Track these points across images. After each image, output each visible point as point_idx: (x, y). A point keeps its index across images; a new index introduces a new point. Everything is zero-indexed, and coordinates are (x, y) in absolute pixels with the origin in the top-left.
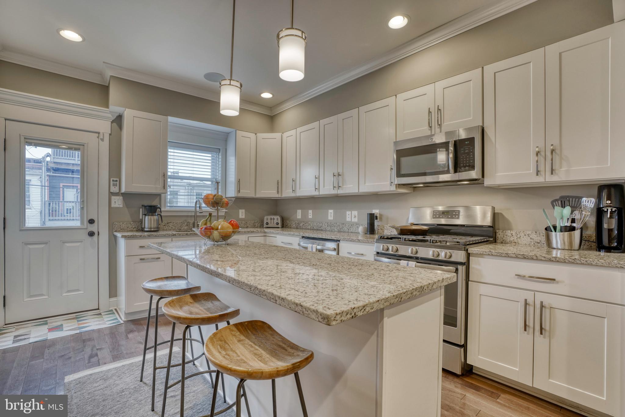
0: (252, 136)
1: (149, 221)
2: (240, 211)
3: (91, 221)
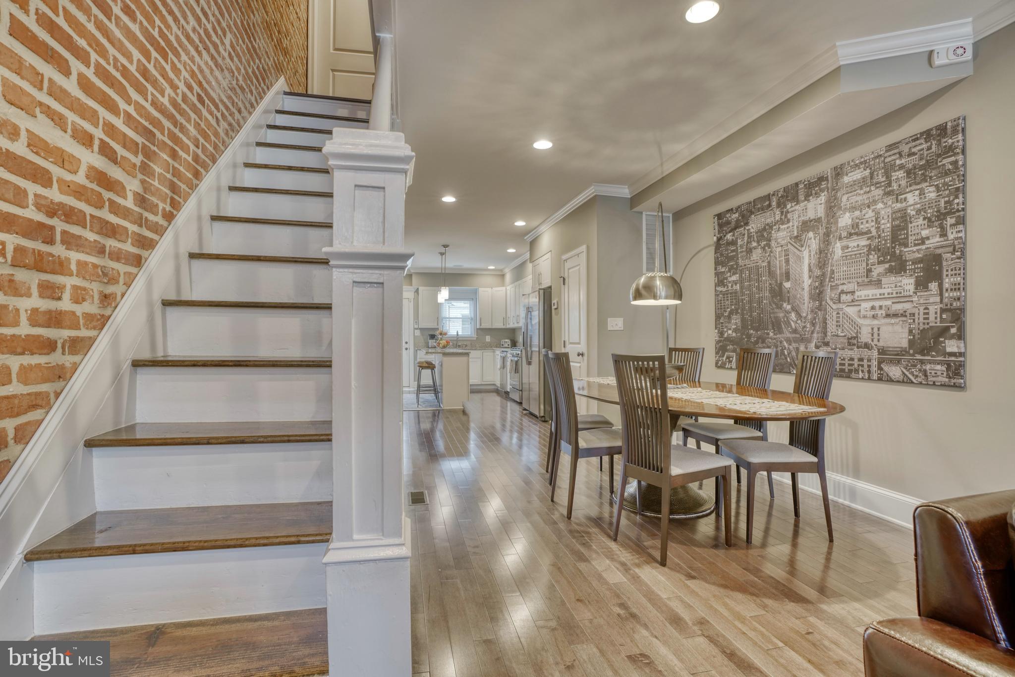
0: (489, 290)
1: (432, 342)
2: (487, 337)
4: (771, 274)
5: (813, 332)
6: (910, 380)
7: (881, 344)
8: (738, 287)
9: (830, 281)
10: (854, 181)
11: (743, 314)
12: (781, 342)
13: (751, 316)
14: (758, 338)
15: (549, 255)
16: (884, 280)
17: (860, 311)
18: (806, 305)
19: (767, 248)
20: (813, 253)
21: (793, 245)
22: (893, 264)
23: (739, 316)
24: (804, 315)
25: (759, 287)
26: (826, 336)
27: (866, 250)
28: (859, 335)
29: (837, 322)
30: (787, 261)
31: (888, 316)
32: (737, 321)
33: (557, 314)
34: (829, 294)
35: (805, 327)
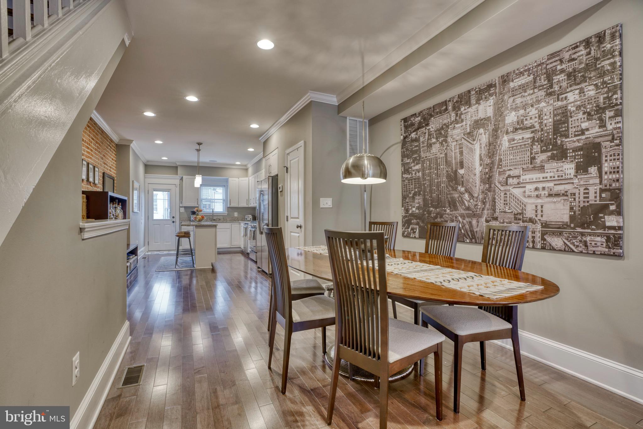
0: (237, 179)
1: (193, 217)
2: (235, 213)
3: (173, 217)
4: (448, 163)
5: (483, 209)
6: (571, 249)
7: (544, 219)
8: (420, 174)
9: (498, 168)
10: (519, 86)
11: (424, 195)
12: (456, 217)
13: (431, 197)
14: (437, 214)
15: (276, 151)
16: (547, 166)
17: (525, 192)
18: (477, 187)
19: (444, 143)
20: (483, 146)
21: (466, 140)
22: (555, 152)
23: (421, 197)
24: (476, 195)
25: (438, 174)
26: (495, 212)
27: (530, 141)
28: (524, 212)
29: (505, 201)
30: (461, 153)
31: (550, 195)
32: (420, 201)
33: (282, 195)
34: (497, 178)
35: (476, 205)
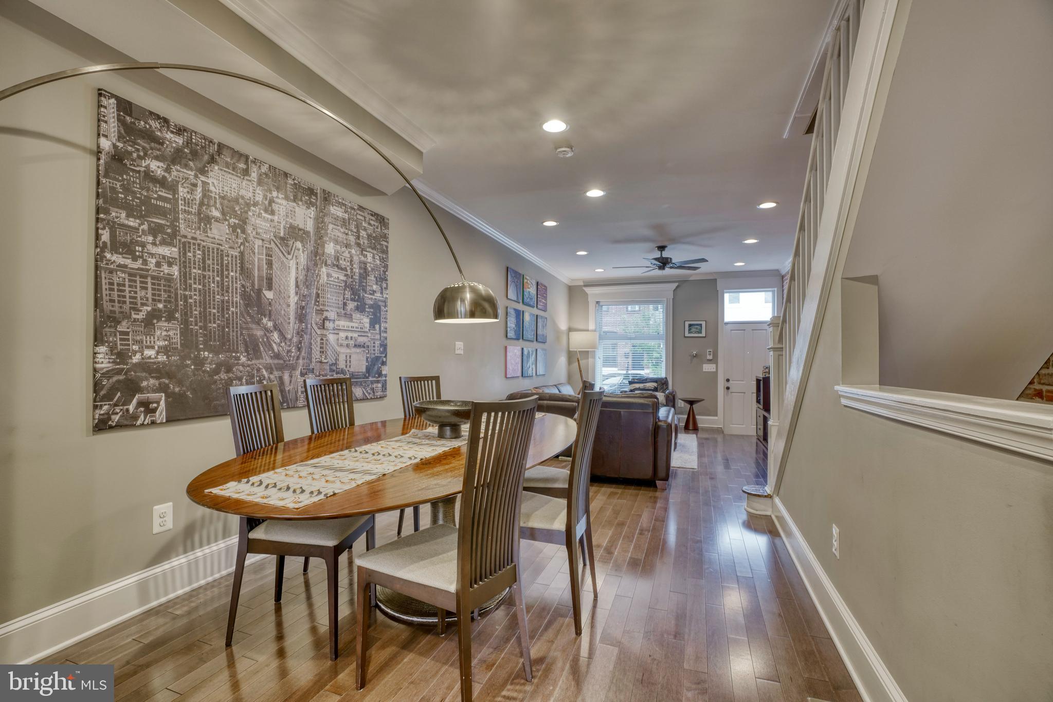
4: (245, 271)
5: (298, 358)
6: (367, 397)
7: (352, 370)
8: (175, 271)
9: (315, 304)
11: (185, 322)
12: (259, 370)
13: (205, 328)
14: (219, 365)
16: (353, 315)
17: (338, 340)
18: (291, 325)
20: (300, 267)
21: (277, 246)
22: (359, 304)
23: (174, 324)
24: (289, 336)
25: (223, 284)
26: (311, 362)
27: (343, 285)
28: (337, 362)
29: (321, 348)
30: (270, 264)
31: (355, 346)
32: (171, 333)
34: (313, 318)
35: (289, 351)
